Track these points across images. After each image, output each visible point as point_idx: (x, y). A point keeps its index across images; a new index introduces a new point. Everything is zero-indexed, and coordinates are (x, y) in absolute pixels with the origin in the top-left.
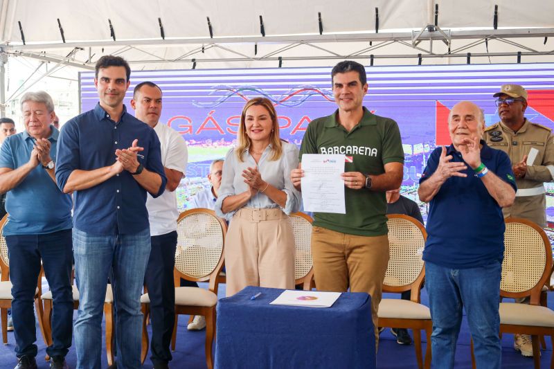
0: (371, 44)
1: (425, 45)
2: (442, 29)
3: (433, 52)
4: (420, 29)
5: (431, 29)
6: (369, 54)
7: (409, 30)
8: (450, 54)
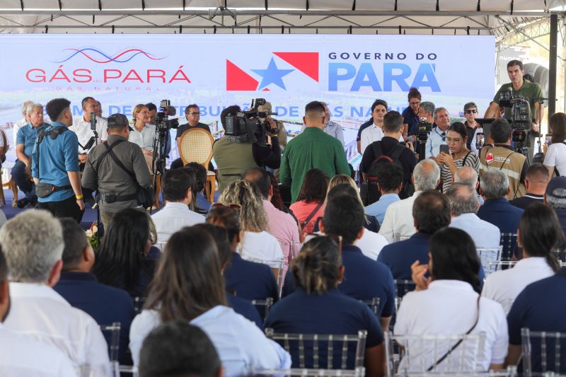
0: (180, 17)
1: (218, 19)
2: (229, 8)
3: (224, 24)
4: (215, 8)
5: (222, 9)
6: (178, 24)
7: (207, 9)
8: (236, 26)
